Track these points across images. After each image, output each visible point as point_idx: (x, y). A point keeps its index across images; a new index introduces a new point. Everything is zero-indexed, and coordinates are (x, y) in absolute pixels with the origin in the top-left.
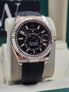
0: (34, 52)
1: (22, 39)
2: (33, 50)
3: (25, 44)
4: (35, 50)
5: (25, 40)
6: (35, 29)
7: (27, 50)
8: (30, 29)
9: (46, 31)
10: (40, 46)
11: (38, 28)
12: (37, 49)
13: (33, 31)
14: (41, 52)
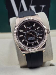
0: (33, 45)
1: (22, 36)
2: (32, 43)
3: (25, 39)
4: (33, 43)
5: (25, 37)
6: (32, 27)
7: (27, 44)
8: (28, 28)
9: (40, 27)
10: (37, 39)
11: (34, 26)
12: (35, 42)
13: (30, 29)
14: (38, 44)
